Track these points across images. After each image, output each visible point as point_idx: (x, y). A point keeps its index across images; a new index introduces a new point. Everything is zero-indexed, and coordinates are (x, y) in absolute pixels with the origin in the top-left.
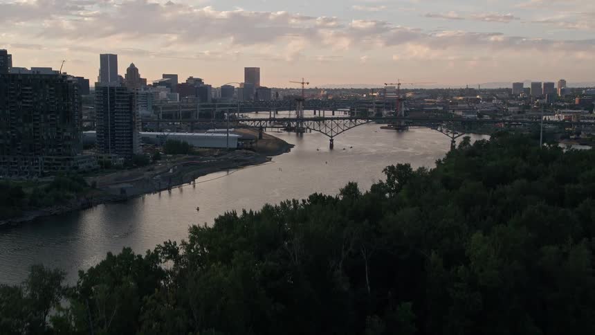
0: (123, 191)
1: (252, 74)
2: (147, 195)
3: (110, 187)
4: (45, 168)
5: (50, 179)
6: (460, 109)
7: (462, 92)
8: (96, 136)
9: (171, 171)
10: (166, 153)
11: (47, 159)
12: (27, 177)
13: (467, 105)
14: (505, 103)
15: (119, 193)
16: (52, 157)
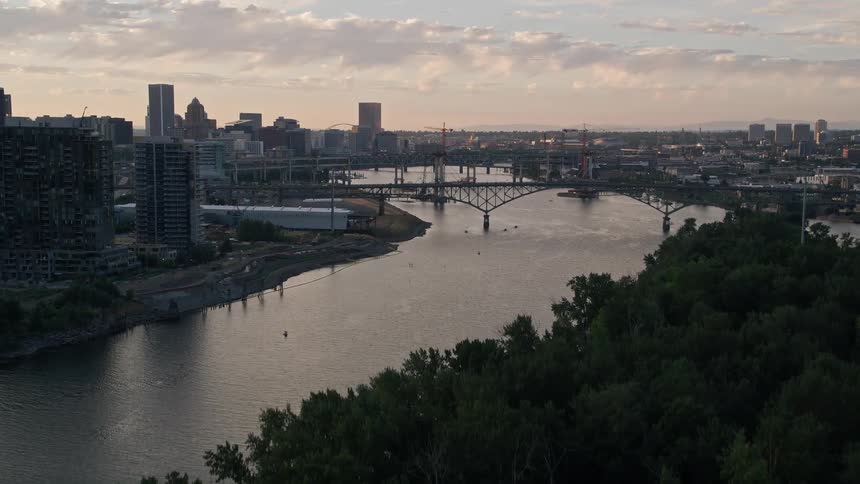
0: (173, 304)
1: (370, 112)
2: (209, 309)
3: (155, 297)
4: (57, 269)
5: (64, 286)
6: (674, 165)
7: (675, 137)
8: (135, 211)
9: (247, 269)
10: (241, 240)
11: (61, 255)
12: (31, 282)
13: (682, 158)
14: (738, 155)
15: (166, 307)
16: (68, 252)
